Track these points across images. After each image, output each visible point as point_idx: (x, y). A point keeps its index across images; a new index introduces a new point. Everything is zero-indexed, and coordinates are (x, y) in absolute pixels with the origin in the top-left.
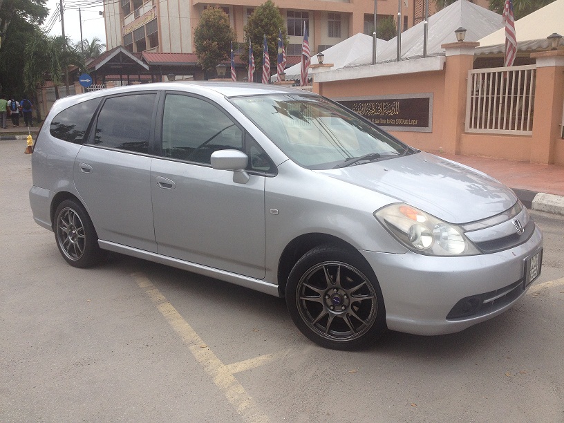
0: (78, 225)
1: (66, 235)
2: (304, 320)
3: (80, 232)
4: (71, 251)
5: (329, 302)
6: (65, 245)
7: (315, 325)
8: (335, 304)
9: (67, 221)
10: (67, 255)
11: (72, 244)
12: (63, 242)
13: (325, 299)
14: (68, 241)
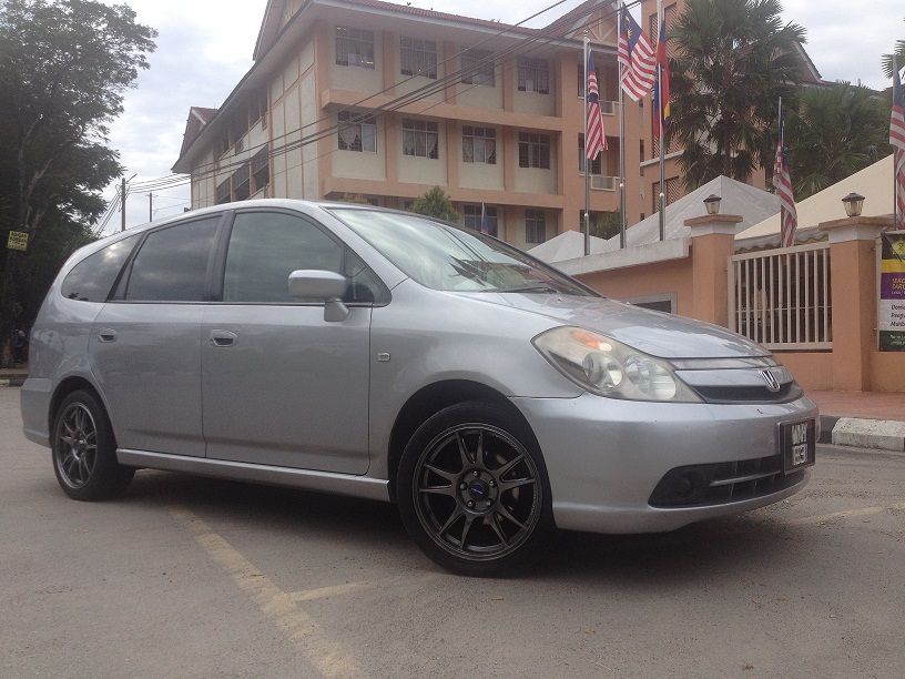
0: (89, 429)
1: (68, 449)
2: (426, 527)
3: (91, 441)
4: (73, 476)
5: (466, 495)
6: (66, 467)
7: (443, 536)
8: (476, 498)
9: (73, 426)
10: (67, 481)
11: (77, 462)
12: (63, 461)
13: (459, 491)
14: (72, 458)
